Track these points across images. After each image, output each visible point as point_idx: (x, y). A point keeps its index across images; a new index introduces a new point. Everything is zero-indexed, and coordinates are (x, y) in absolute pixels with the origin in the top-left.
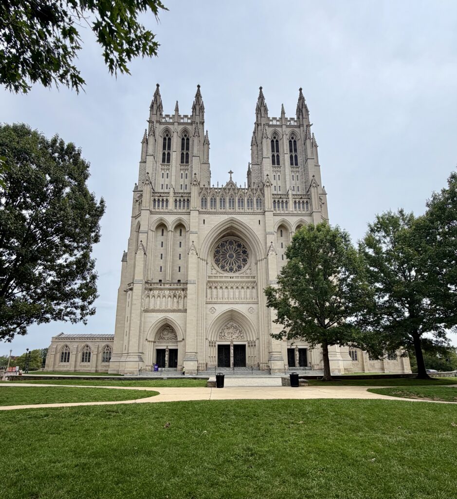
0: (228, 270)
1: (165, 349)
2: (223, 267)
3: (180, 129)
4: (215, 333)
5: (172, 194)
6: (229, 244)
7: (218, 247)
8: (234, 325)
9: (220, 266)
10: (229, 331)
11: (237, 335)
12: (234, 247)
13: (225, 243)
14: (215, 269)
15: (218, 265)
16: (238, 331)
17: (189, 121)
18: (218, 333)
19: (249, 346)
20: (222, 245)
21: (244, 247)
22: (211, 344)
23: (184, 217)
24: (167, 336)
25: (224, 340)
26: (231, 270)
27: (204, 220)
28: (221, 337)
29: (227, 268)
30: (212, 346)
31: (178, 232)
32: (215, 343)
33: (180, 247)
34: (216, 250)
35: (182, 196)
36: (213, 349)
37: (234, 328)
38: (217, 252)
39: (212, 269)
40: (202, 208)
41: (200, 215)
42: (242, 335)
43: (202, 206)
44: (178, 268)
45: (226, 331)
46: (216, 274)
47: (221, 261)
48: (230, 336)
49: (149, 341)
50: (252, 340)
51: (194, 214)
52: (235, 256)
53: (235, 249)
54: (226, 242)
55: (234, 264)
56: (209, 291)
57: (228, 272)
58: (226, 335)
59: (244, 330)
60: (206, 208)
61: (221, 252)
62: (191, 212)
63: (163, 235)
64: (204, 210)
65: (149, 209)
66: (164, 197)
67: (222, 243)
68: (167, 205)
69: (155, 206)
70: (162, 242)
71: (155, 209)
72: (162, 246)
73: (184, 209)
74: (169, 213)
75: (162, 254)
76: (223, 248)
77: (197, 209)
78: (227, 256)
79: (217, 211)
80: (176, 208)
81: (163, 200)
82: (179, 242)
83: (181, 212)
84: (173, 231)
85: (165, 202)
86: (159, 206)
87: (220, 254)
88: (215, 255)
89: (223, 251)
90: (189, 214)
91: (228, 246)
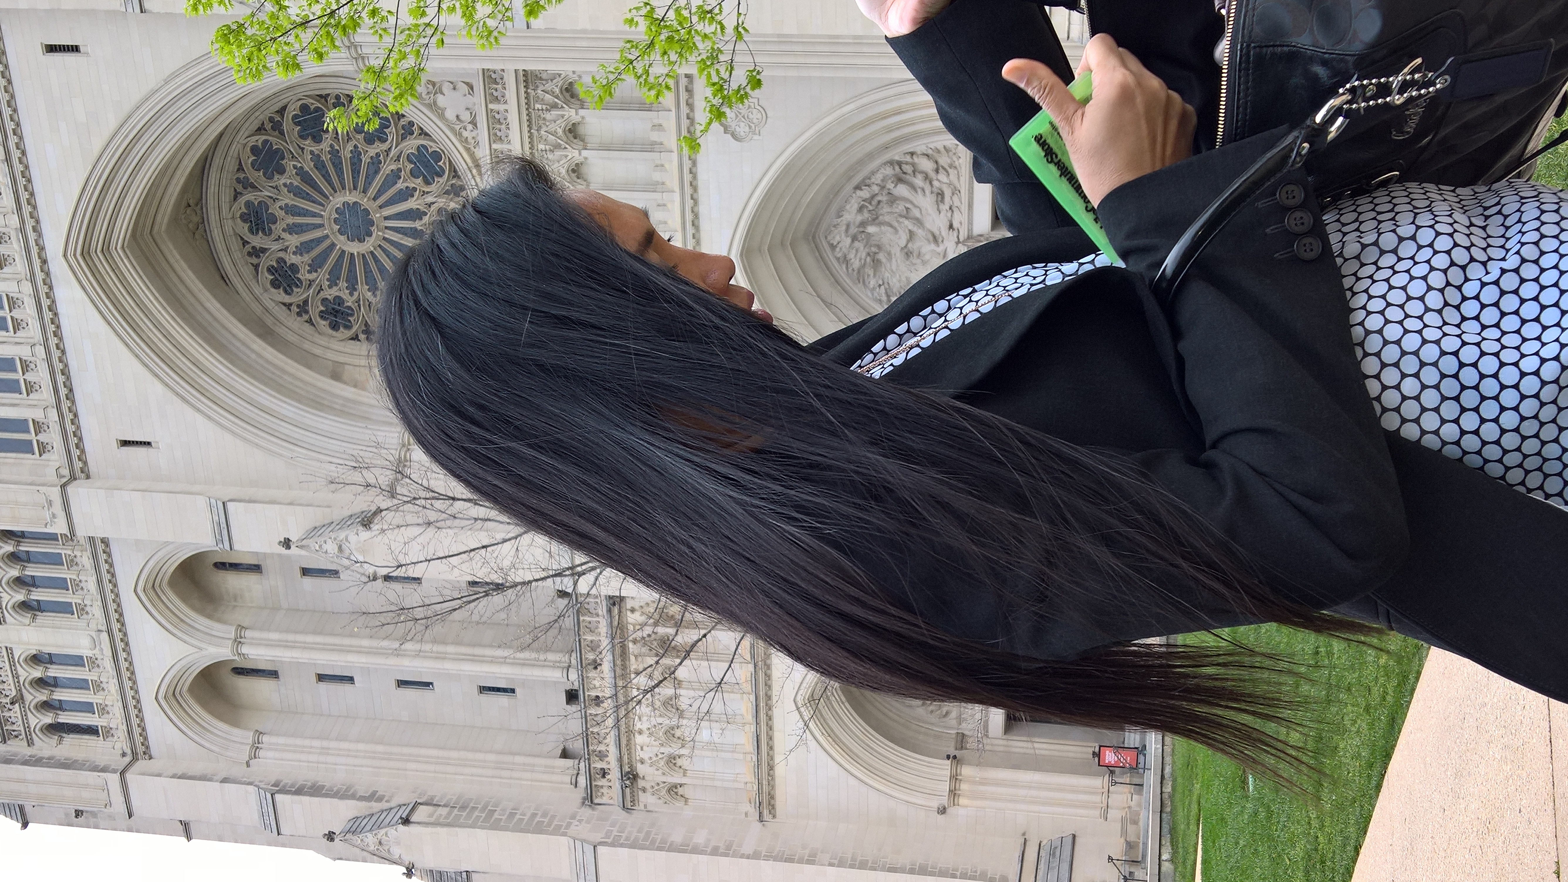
6: (268, 233)
7: (303, 309)
8: (851, 215)
10: (896, 251)
11: (925, 202)
12: (288, 199)
13: (265, 262)
16: (902, 190)
20: (283, 279)
21: (277, 126)
27: (125, 443)
34: (323, 324)
37: (875, 220)
40: (43, 448)
42: (926, 165)
43: (25, 447)
49: (953, 793)
52: (351, 198)
53: (297, 192)
54: (257, 252)
55: (411, 204)
59: (886, 147)
60: (39, 427)
61: (341, 291)
62: (81, 532)
63: (273, 674)
64: (53, 437)
65: (114, 771)
66: (16, 676)
67: (275, 284)
68: (77, 661)
69: (91, 731)
70: (321, 678)
71: (108, 732)
72: (351, 679)
73: (72, 562)
74: (122, 655)
75: (401, 683)
76: (304, 275)
77: (55, 493)
78: (354, 248)
79: (40, 351)
80: (82, 610)
81: (41, 683)
82: (308, 582)
83: (100, 582)
84: (233, 629)
85: (54, 672)
86: (88, 708)
87: (350, 302)
88: (362, 336)
89: (322, 276)
90: (105, 542)
91: (293, 241)
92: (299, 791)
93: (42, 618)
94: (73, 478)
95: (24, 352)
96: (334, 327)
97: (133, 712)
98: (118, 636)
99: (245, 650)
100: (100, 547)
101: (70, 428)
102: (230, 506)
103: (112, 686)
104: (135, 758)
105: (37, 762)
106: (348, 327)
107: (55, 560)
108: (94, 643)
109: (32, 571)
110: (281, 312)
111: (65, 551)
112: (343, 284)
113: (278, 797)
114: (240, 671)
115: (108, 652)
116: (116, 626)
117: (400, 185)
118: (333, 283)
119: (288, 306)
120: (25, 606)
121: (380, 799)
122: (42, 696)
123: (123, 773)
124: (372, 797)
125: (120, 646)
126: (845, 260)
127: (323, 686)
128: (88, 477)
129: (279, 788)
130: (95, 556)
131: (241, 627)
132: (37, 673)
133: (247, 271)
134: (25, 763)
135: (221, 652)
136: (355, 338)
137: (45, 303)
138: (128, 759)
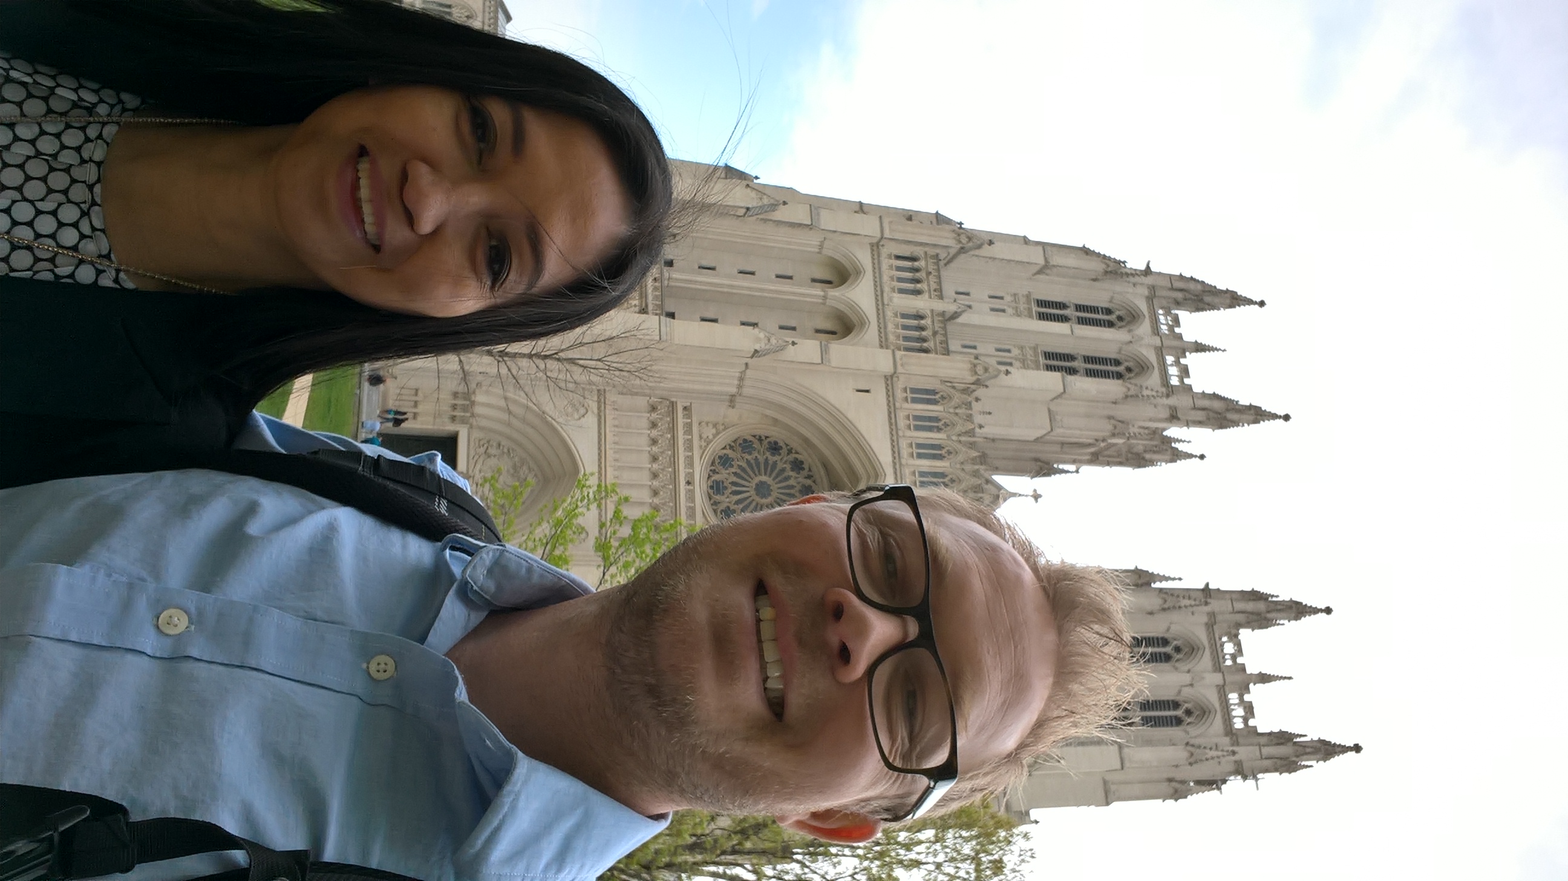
0: (716, 477)
2: (725, 461)
3: (1145, 353)
4: (500, 421)
5: (939, 306)
7: (790, 451)
9: (728, 451)
13: (805, 473)
14: (718, 433)
15: (731, 447)
17: (1175, 381)
18: (499, 431)
20: (798, 465)
23: (872, 333)
25: (472, 453)
26: (716, 488)
27: (867, 391)
28: (484, 443)
29: (724, 475)
31: (828, 325)
32: (464, 421)
33: (781, 328)
34: (781, 444)
35: (935, 333)
37: (515, 488)
38: (775, 448)
39: (715, 426)
40: (905, 390)
41: (883, 381)
43: (914, 391)
44: (713, 317)
45: (505, 465)
46: (701, 437)
47: (747, 456)
51: (883, 361)
52: (764, 501)
54: (809, 477)
55: (735, 498)
56: (642, 402)
57: (709, 477)
58: (493, 462)
60: (906, 399)
61: (772, 459)
62: (890, 351)
63: (814, 280)
64: (900, 395)
65: (885, 238)
66: (929, 285)
67: (802, 462)
68: (902, 291)
69: (898, 257)
70: (790, 278)
71: (890, 256)
72: (778, 276)
73: (898, 337)
74: (879, 293)
75: (753, 273)
76: (788, 466)
77: (900, 369)
78: (764, 478)
79: (900, 433)
80: (896, 315)
81: (918, 281)
82: (793, 324)
83: (885, 328)
84: (827, 304)
85: (910, 286)
86: (899, 269)
87: (768, 454)
88: (763, 438)
89: (780, 466)
90: (881, 347)
91: (792, 482)
92: (800, 225)
93: (913, 312)
94: (892, 376)
95: (909, 433)
96: (776, 443)
97: (876, 266)
98: (880, 303)
99: (822, 293)
100: (883, 344)
101: (891, 399)
102: (820, 362)
103: (885, 278)
104: (878, 244)
105: (921, 244)
106: (770, 443)
107: (906, 339)
108: (891, 299)
109: (916, 334)
110: (800, 449)
111: (901, 342)
112: (770, 462)
113: (810, 223)
114: (829, 282)
115: (885, 295)
116: (880, 307)
117: (741, 506)
118: (775, 463)
119: (797, 453)
120: (922, 317)
121: (762, 219)
122: (918, 275)
123: (882, 238)
124: (765, 220)
125: (879, 298)
126: (530, 469)
127: (790, 274)
128: (885, 376)
129: (810, 227)
130: (887, 339)
131: (824, 304)
132: (919, 286)
133: (814, 469)
134: (927, 244)
135: (834, 293)
136: (767, 437)
137: (896, 455)
138: (881, 243)
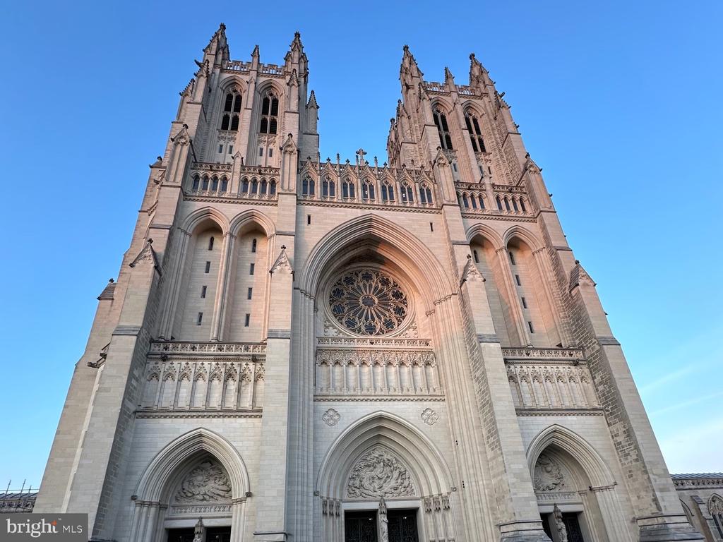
1: (193, 529)
3: (261, 81)
4: (337, 479)
6: (363, 279)
7: (339, 284)
8: (386, 456)
12: (374, 285)
13: (354, 277)
14: (333, 326)
15: (340, 319)
16: (396, 474)
18: (344, 479)
19: (429, 511)
21: (395, 286)
22: (328, 508)
23: (264, 210)
24: (203, 490)
25: (360, 498)
26: (371, 330)
28: (352, 489)
29: (361, 325)
30: (331, 514)
31: (249, 243)
32: (338, 506)
33: (252, 273)
34: (335, 289)
35: (260, 173)
36: (334, 523)
39: (327, 327)
42: (406, 483)
44: (243, 318)
46: (338, 336)
47: (346, 310)
48: (376, 485)
50: (435, 493)
52: (377, 301)
53: (376, 288)
54: (357, 275)
55: (376, 319)
56: (321, 369)
57: (364, 333)
59: (412, 468)
61: (346, 295)
66: (220, 171)
67: (347, 278)
76: (350, 286)
78: (361, 301)
80: (245, 193)
82: (249, 266)
85: (220, 182)
87: (343, 297)
88: (332, 299)
89: (350, 291)
91: (361, 285)
96: (334, 292)
106: (335, 295)
107: (264, 190)
109: (259, 185)
112: (349, 296)
115: (228, 197)
116: (239, 202)
119: (340, 280)
120: (246, 180)
125: (231, 201)
132: (220, 177)
133: (350, 271)
135: (226, 229)
